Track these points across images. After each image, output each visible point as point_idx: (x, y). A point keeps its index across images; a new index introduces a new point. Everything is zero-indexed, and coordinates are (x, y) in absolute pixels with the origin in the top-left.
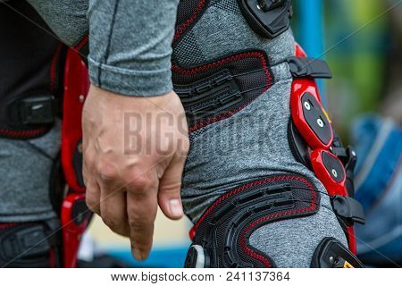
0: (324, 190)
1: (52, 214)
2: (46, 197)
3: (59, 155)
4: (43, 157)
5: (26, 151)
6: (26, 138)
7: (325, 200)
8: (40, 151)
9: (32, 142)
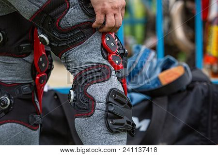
0: (113, 69)
1: (33, 81)
2: (30, 76)
3: (33, 62)
4: (27, 63)
5: (22, 62)
6: (22, 57)
7: (113, 73)
8: (27, 61)
9: (24, 58)
